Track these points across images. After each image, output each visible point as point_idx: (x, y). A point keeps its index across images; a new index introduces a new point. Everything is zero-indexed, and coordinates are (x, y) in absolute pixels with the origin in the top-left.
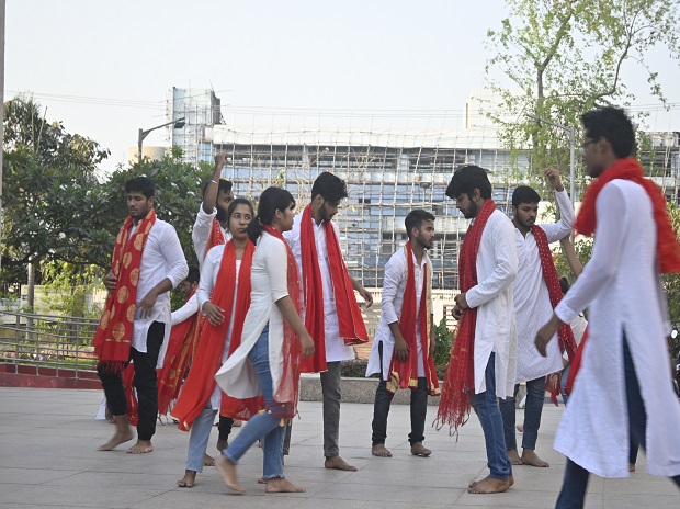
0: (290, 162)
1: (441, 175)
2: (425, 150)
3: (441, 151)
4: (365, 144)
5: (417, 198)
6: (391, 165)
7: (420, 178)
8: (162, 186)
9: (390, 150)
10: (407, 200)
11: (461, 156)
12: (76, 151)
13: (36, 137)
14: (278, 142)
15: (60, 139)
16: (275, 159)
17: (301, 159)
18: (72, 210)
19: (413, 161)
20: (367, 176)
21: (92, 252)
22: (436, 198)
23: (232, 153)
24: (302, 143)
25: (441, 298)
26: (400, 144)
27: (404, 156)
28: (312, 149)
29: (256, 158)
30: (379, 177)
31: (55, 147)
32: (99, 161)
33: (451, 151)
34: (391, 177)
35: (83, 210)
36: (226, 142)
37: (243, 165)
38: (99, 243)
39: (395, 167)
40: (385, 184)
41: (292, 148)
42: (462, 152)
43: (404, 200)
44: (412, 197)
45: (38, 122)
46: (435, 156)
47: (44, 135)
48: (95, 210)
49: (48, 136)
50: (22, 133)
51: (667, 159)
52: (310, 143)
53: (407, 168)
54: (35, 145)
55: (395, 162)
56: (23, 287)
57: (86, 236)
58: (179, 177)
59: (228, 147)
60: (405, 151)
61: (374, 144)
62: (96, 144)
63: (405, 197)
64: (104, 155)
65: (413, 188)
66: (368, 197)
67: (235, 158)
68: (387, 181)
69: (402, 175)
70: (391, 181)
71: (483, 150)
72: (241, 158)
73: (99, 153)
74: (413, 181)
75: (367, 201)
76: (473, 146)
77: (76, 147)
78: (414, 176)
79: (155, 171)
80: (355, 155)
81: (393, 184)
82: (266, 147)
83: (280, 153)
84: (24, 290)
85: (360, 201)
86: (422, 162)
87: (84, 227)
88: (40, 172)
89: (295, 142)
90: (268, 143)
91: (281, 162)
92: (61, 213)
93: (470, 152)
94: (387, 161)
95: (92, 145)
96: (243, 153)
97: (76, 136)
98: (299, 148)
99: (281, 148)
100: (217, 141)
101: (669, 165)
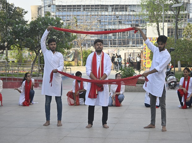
0: (77, 10)
1: (121, 12)
2: (116, 5)
3: (121, 5)
4: (99, 4)
5: (114, 19)
6: (107, 10)
7: (115, 13)
8: (46, 25)
9: (106, 5)
10: (111, 20)
11: (126, 7)
12: (18, 12)
13: (6, 8)
14: (74, 4)
15: (13, 8)
16: (73, 9)
17: (81, 9)
18: (19, 32)
19: (113, 9)
20: (100, 13)
21: (26, 44)
22: (120, 19)
23: (61, 8)
24: (81, 4)
25: (123, 50)
26: (109, 4)
27: (110, 7)
28: (84, 6)
29: (68, 9)
30: (103, 13)
31: (12, 11)
32: (25, 14)
33: (124, 5)
34: (107, 13)
35: (23, 32)
36: (59, 5)
37: (64, 11)
38: (28, 42)
39: (108, 10)
40: (105, 15)
41: (78, 6)
42: (127, 5)
43: (110, 20)
44: (113, 19)
45: (7, 4)
46: (119, 7)
47: (9, 7)
48: (26, 32)
49: (10, 8)
50: (2, 7)
51: (185, 6)
52: (83, 4)
53: (111, 11)
54: (6, 10)
55: (107, 9)
56: (4, 51)
57: (24, 40)
58: (50, 22)
59: (60, 6)
60: (111, 6)
61: (101, 4)
62: (24, 10)
63: (111, 19)
64: (26, 12)
65: (113, 16)
66: (100, 19)
67: (62, 9)
68: (106, 14)
69: (110, 13)
70: (107, 14)
71: (133, 5)
72: (63, 9)
73: (25, 12)
74: (113, 14)
75: (100, 21)
76: (130, 4)
77: (18, 11)
78: (113, 13)
79: (43, 20)
80: (96, 7)
81: (107, 15)
82: (71, 6)
83: (75, 7)
84: (5, 52)
85: (98, 20)
86: (115, 9)
87: (23, 37)
88: (10, 21)
89: (79, 4)
90: (71, 4)
91: (75, 10)
92: (17, 33)
93: (129, 5)
94: (105, 9)
95: (23, 10)
96: (64, 7)
97: (18, 7)
98: (80, 6)
99: (75, 6)
100: (57, 4)
101: (186, 8)
